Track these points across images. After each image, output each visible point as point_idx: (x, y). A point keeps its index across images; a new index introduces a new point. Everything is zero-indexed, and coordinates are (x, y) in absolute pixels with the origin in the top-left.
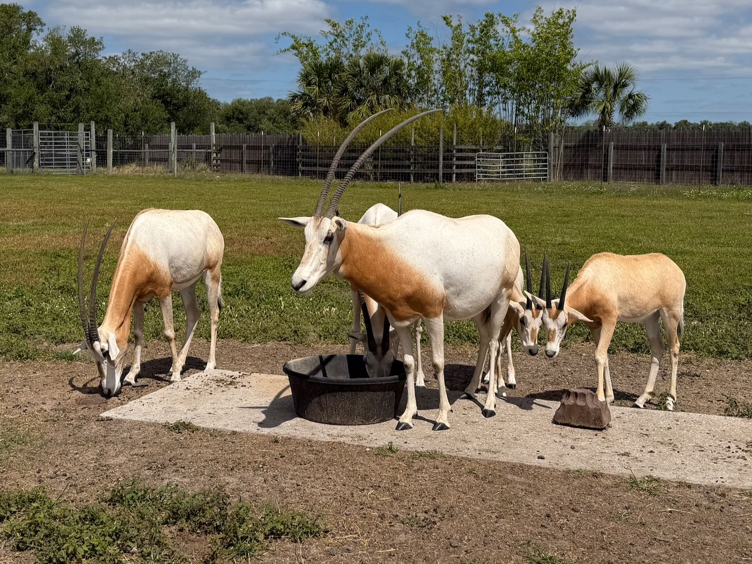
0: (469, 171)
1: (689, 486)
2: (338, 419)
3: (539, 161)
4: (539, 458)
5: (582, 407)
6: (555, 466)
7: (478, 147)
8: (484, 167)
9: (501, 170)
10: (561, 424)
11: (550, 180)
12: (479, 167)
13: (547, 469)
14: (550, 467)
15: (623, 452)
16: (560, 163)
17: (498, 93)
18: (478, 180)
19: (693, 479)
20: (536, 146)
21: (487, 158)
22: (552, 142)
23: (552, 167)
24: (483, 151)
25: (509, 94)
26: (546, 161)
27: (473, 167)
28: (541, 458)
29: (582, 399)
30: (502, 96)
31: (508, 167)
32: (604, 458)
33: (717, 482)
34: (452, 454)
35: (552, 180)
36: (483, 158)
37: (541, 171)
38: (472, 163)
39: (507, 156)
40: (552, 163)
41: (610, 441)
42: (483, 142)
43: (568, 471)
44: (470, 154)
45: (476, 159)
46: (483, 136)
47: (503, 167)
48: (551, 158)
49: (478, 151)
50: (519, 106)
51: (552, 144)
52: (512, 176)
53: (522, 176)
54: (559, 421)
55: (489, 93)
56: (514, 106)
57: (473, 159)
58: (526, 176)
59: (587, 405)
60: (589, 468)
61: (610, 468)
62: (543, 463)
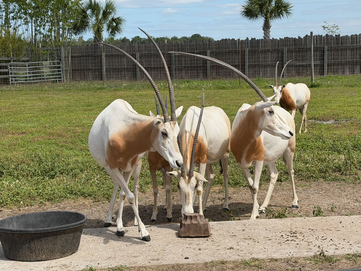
0: (5, 76)
1: (276, 260)
2: (44, 257)
3: (55, 68)
4: (185, 258)
5: (196, 224)
6: (197, 262)
7: (9, 59)
8: (15, 74)
9: (28, 75)
10: (184, 237)
11: (64, 81)
12: (11, 74)
13: (193, 264)
14: (195, 262)
15: (229, 247)
16: (69, 68)
17: (21, 18)
18: (12, 83)
19: (276, 256)
20: (52, 57)
21: (17, 66)
22: (63, 54)
23: (64, 72)
24: (13, 62)
25: (29, 19)
26: (59, 67)
27: (7, 73)
28: (187, 258)
29: (195, 219)
30: (24, 20)
31: (33, 73)
32: (221, 252)
33: (289, 255)
34: (132, 266)
35: (65, 81)
36: (14, 66)
37: (56, 75)
38: (6, 70)
39: (32, 65)
40: (64, 69)
41: (217, 242)
42: (13, 55)
43: (206, 263)
44: (4, 64)
45: (9, 68)
46: (12, 50)
47: (29, 73)
48: (63, 65)
49: (10, 61)
50: (37, 27)
51: (63, 55)
52: (37, 79)
53: (44, 79)
54: (182, 236)
55: (13, 18)
56: (34, 28)
57: (6, 67)
58: (47, 79)
59: (199, 222)
60: (217, 260)
61: (228, 257)
62: (189, 261)
